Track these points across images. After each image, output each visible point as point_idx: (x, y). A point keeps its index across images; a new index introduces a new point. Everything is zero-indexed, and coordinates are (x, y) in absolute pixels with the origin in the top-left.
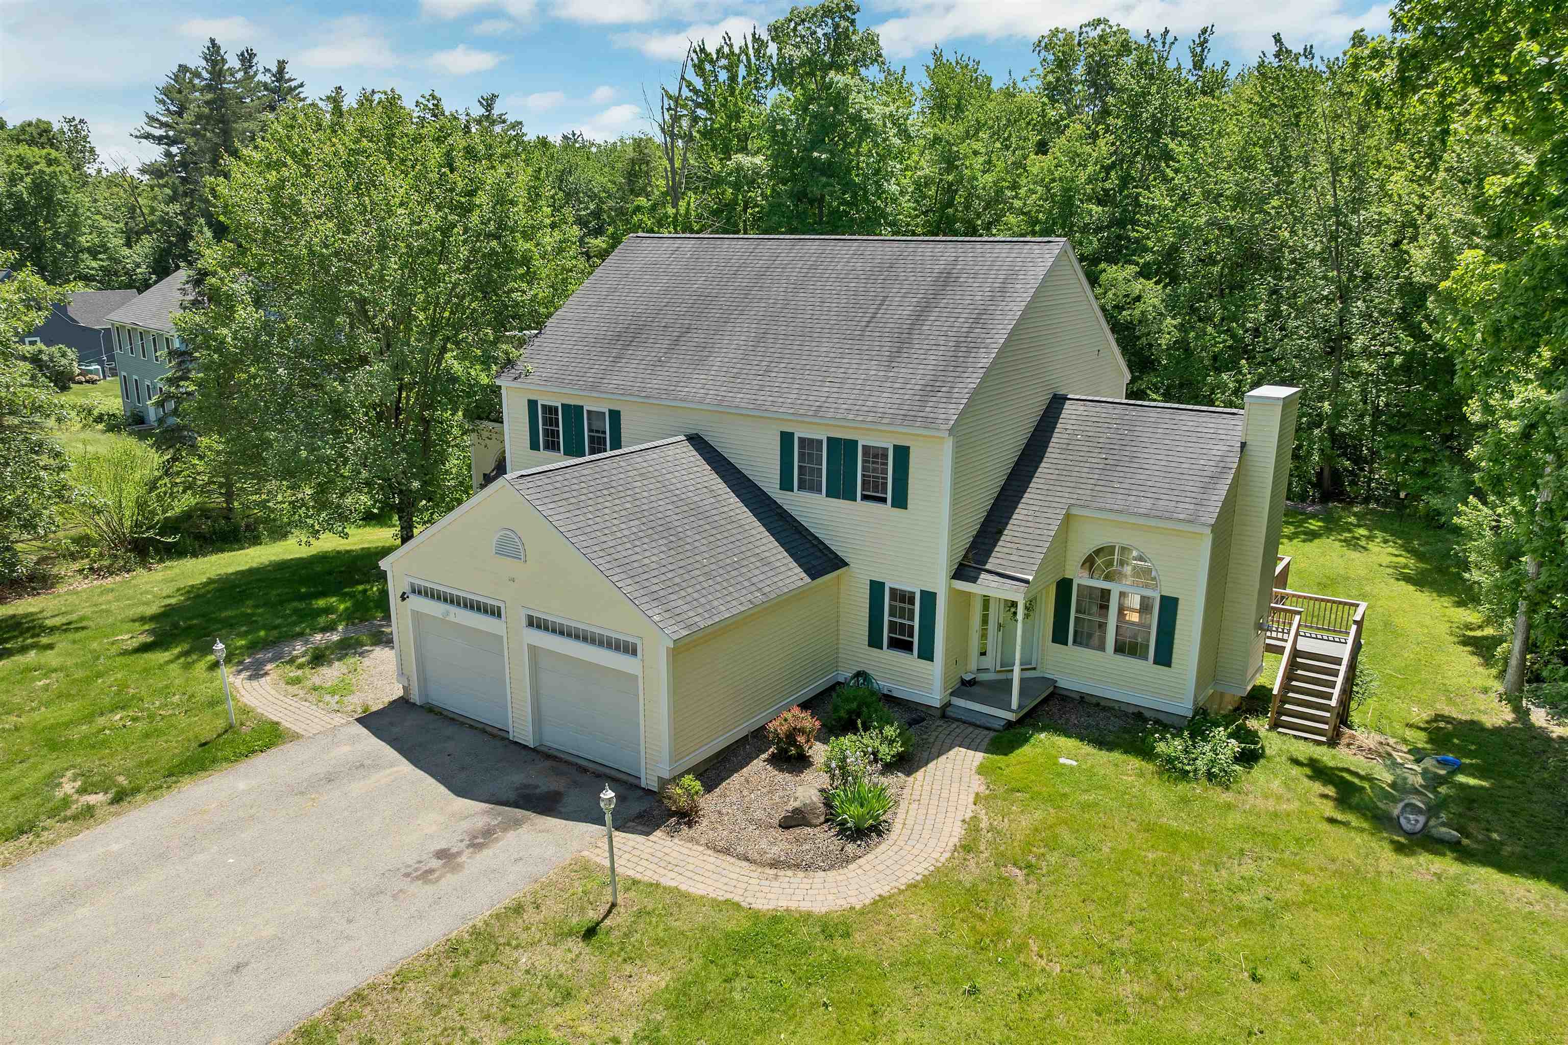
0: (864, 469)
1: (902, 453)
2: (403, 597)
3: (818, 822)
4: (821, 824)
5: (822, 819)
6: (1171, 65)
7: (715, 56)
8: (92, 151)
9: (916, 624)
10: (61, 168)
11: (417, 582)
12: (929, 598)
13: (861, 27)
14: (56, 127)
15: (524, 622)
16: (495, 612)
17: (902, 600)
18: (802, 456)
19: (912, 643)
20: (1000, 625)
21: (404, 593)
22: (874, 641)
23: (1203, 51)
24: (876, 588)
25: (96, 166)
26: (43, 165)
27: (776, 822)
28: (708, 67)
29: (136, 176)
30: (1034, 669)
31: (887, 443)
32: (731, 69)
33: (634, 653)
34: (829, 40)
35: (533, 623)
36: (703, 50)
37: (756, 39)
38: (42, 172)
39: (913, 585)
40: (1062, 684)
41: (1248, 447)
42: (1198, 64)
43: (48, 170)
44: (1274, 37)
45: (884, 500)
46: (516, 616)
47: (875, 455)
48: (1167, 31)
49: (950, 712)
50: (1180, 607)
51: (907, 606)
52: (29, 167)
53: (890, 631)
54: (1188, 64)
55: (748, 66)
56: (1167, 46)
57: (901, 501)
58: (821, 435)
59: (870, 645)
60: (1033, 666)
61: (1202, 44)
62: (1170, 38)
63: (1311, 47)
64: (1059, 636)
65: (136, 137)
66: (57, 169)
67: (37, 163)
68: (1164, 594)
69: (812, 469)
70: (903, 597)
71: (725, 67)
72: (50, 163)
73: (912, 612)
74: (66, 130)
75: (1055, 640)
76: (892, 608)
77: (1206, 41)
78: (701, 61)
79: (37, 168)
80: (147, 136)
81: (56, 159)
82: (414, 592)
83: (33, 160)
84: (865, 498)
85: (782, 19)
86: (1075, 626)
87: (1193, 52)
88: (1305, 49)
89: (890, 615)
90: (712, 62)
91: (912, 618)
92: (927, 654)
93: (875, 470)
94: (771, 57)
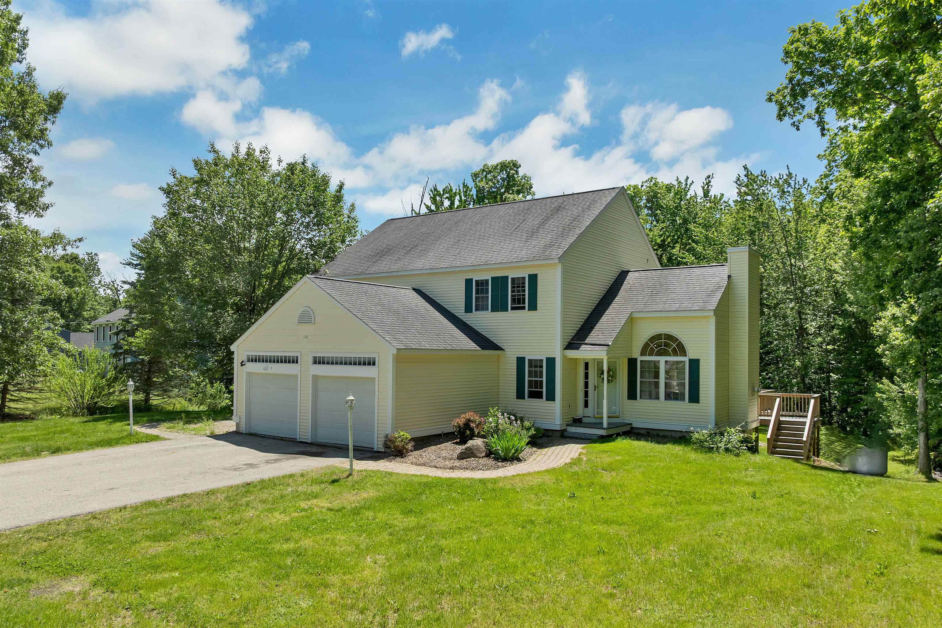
0: (512, 292)
1: (533, 278)
2: (242, 364)
3: (481, 456)
4: (483, 457)
5: (484, 454)
6: (691, 193)
7: (442, 193)
8: (99, 269)
9: (544, 379)
10: (80, 274)
11: (250, 354)
12: (551, 361)
13: (521, 173)
14: (81, 257)
15: (311, 360)
16: (294, 361)
17: (536, 366)
18: (477, 292)
19: (542, 392)
20: (595, 386)
21: (243, 361)
22: (520, 395)
23: (708, 187)
24: (520, 361)
25: (99, 278)
26: (70, 272)
27: (455, 456)
28: (438, 198)
29: (120, 284)
30: (618, 417)
31: (524, 274)
32: (451, 199)
33: (374, 364)
34: (503, 181)
35: (318, 361)
36: (435, 189)
37: (465, 186)
38: (69, 275)
39: (542, 356)
40: (635, 425)
41: (733, 278)
42: (706, 194)
43: (72, 275)
44: (744, 167)
45: (524, 308)
46: (306, 359)
47: (518, 283)
48: (688, 178)
49: (565, 434)
50: (701, 364)
51: (538, 369)
52: (63, 272)
53: (529, 387)
54: (700, 193)
55: (460, 201)
56: (688, 186)
57: (533, 307)
58: (487, 276)
59: (517, 398)
60: (617, 414)
61: (707, 184)
62: (689, 182)
63: (765, 171)
64: (632, 395)
65: (123, 264)
66: (78, 275)
67: (67, 271)
68: (691, 358)
69: (483, 297)
70: (535, 364)
71: (447, 198)
72: (74, 271)
73: (541, 372)
74: (86, 259)
75: (629, 398)
76: (530, 372)
77: (710, 182)
78: (435, 195)
79: (66, 273)
80: (129, 264)
81: (78, 270)
82: (249, 361)
83: (66, 269)
84: (513, 308)
85: (479, 169)
86: (640, 388)
87: (703, 188)
88: (762, 172)
89: (529, 377)
90: (440, 195)
91: (541, 376)
92: (551, 397)
93: (518, 291)
94: (472, 195)
